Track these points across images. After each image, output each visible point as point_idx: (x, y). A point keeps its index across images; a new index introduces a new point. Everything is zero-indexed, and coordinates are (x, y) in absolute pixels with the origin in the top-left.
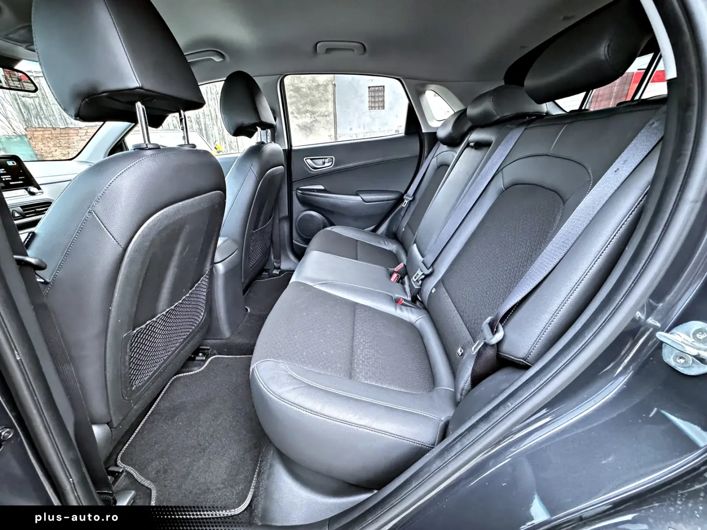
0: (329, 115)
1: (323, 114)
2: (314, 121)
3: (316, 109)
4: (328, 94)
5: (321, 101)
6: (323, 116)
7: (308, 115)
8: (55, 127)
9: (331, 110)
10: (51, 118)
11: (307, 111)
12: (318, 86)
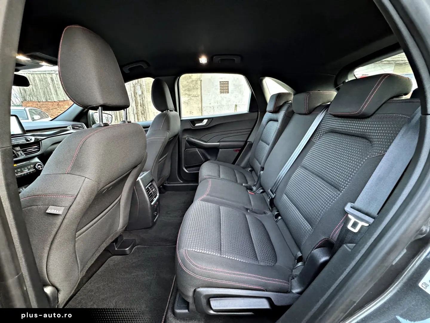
0: (198, 96)
1: (194, 96)
2: (190, 99)
3: (191, 93)
4: (198, 85)
5: (194, 89)
6: (195, 97)
7: (187, 96)
8: (40, 101)
9: (199, 93)
10: (38, 96)
11: (186, 94)
12: (193, 81)
